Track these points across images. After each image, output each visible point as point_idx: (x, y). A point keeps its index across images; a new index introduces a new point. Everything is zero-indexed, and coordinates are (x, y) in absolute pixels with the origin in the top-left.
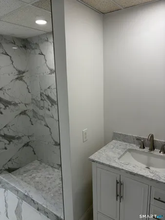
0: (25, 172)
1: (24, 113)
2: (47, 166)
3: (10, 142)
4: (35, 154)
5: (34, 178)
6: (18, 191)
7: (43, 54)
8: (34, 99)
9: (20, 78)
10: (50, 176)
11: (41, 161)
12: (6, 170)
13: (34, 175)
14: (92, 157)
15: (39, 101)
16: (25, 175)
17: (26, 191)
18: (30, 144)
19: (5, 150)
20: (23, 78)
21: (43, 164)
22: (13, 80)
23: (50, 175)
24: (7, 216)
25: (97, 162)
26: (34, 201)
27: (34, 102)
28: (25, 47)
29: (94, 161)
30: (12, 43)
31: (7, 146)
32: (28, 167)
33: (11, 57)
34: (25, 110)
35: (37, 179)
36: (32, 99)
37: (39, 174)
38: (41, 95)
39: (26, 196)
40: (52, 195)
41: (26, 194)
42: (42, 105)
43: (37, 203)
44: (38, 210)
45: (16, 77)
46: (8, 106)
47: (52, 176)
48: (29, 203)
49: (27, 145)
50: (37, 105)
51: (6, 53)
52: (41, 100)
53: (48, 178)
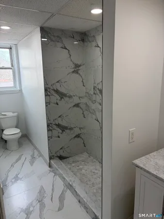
0: (73, 162)
1: (77, 105)
2: (95, 160)
3: (63, 131)
4: (85, 146)
5: (81, 169)
6: (64, 178)
7: (99, 47)
8: (88, 93)
9: (76, 72)
10: (96, 172)
11: (90, 154)
12: (58, 157)
13: (81, 167)
14: (137, 162)
15: (92, 95)
16: (73, 165)
17: (71, 180)
18: (81, 136)
19: (58, 138)
20: (79, 71)
21: (92, 158)
22: (69, 73)
23: (96, 170)
24: (52, 200)
25: (141, 168)
26: (76, 192)
27: (87, 95)
28: (83, 40)
29: (138, 166)
30: (71, 37)
31: (60, 135)
32: (77, 158)
33: (69, 51)
34: (79, 102)
35: (83, 171)
36: (86, 93)
37: (86, 167)
38: (94, 89)
39: (70, 185)
40: (95, 191)
41: (71, 183)
42: (94, 99)
43: (79, 196)
44: (79, 202)
45: (73, 70)
46: (63, 98)
47: (98, 172)
48: (72, 193)
49: (78, 136)
50: (90, 99)
51: (65, 47)
52: (94, 93)
53: (94, 172)
